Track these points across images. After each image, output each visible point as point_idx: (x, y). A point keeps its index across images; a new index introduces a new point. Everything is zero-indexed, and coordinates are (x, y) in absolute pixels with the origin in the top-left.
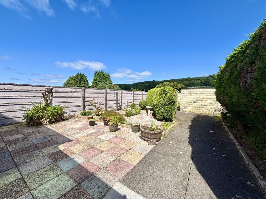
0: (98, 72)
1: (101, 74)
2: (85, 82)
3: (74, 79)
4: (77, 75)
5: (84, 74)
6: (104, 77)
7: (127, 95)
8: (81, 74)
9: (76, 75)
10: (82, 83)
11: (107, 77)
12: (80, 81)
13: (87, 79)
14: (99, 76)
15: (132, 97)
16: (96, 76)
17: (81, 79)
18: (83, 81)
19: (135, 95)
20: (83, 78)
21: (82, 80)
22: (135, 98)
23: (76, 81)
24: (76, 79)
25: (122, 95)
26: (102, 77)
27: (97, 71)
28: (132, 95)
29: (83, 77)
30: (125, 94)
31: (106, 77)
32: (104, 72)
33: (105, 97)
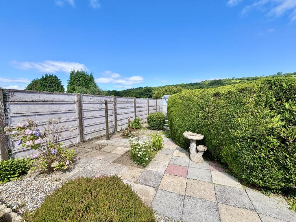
0: (76, 72)
1: (80, 75)
2: (57, 87)
3: (39, 83)
4: (45, 77)
5: (56, 76)
6: (85, 79)
7: (124, 105)
8: (50, 76)
9: (43, 77)
10: (53, 89)
11: (90, 80)
12: (49, 85)
13: (62, 83)
14: (77, 77)
15: (134, 109)
16: (73, 78)
17: (51, 83)
18: (55, 86)
19: (137, 105)
20: (54, 82)
21: (53, 84)
22: (137, 109)
23: (44, 86)
24: (44, 84)
25: (115, 105)
26: (82, 80)
27: (74, 71)
28: (133, 105)
29: (54, 80)
30: (121, 102)
31: (88, 80)
32: (86, 73)
33: (77, 112)
